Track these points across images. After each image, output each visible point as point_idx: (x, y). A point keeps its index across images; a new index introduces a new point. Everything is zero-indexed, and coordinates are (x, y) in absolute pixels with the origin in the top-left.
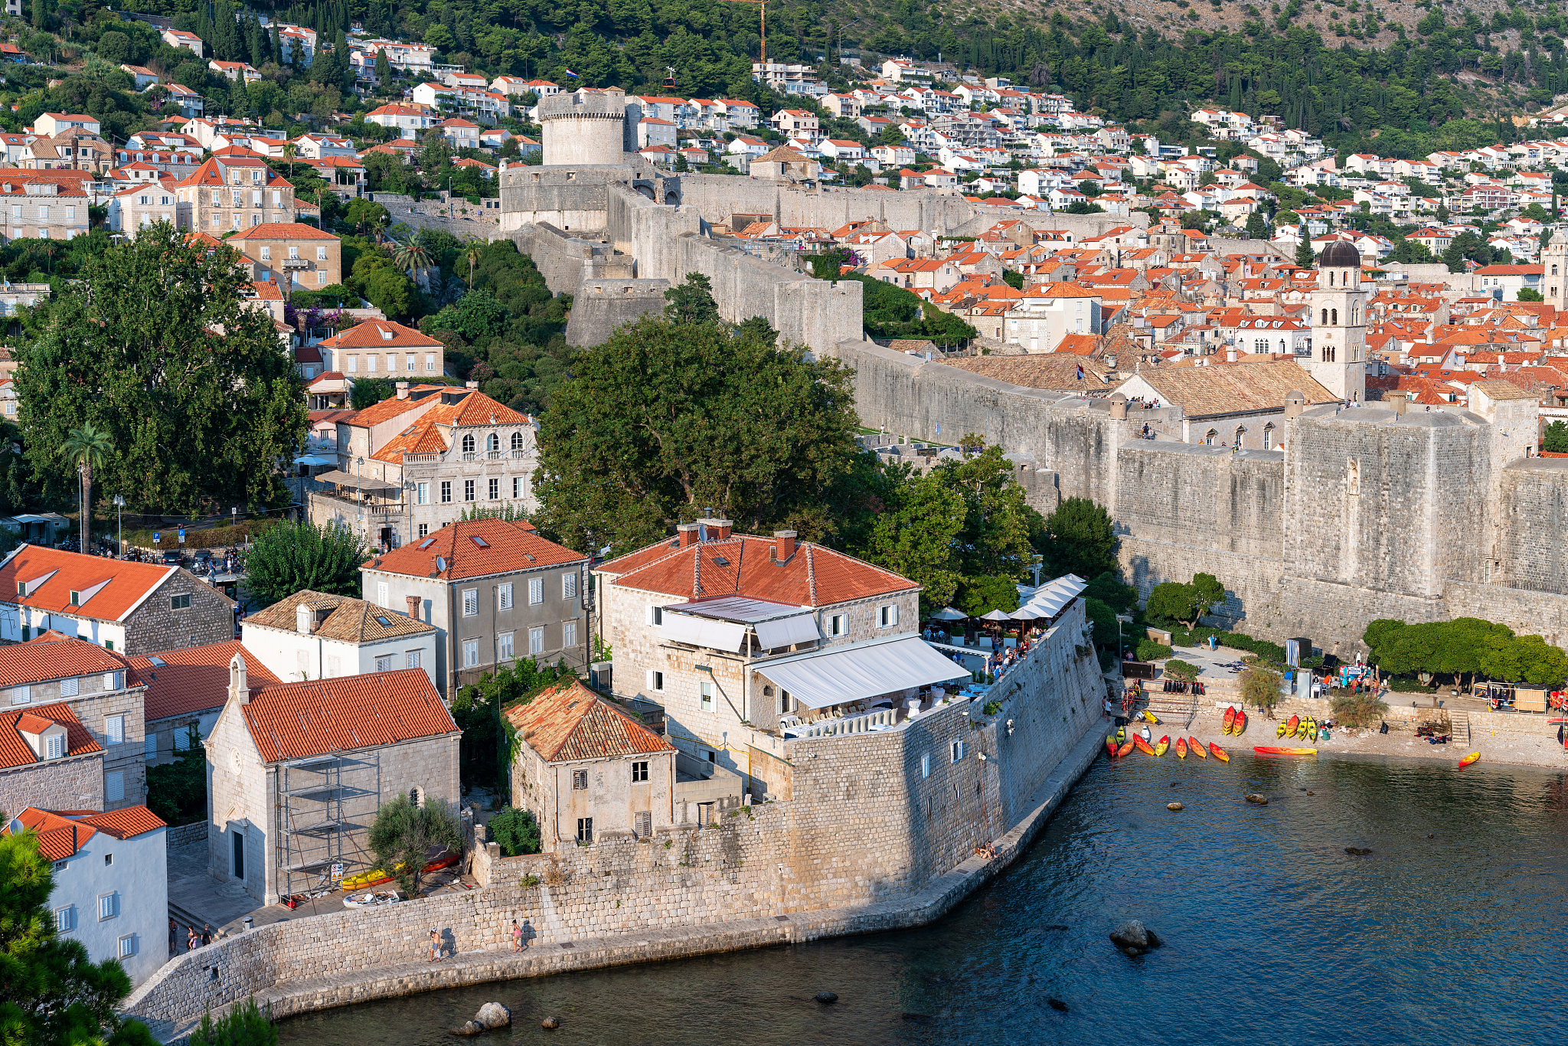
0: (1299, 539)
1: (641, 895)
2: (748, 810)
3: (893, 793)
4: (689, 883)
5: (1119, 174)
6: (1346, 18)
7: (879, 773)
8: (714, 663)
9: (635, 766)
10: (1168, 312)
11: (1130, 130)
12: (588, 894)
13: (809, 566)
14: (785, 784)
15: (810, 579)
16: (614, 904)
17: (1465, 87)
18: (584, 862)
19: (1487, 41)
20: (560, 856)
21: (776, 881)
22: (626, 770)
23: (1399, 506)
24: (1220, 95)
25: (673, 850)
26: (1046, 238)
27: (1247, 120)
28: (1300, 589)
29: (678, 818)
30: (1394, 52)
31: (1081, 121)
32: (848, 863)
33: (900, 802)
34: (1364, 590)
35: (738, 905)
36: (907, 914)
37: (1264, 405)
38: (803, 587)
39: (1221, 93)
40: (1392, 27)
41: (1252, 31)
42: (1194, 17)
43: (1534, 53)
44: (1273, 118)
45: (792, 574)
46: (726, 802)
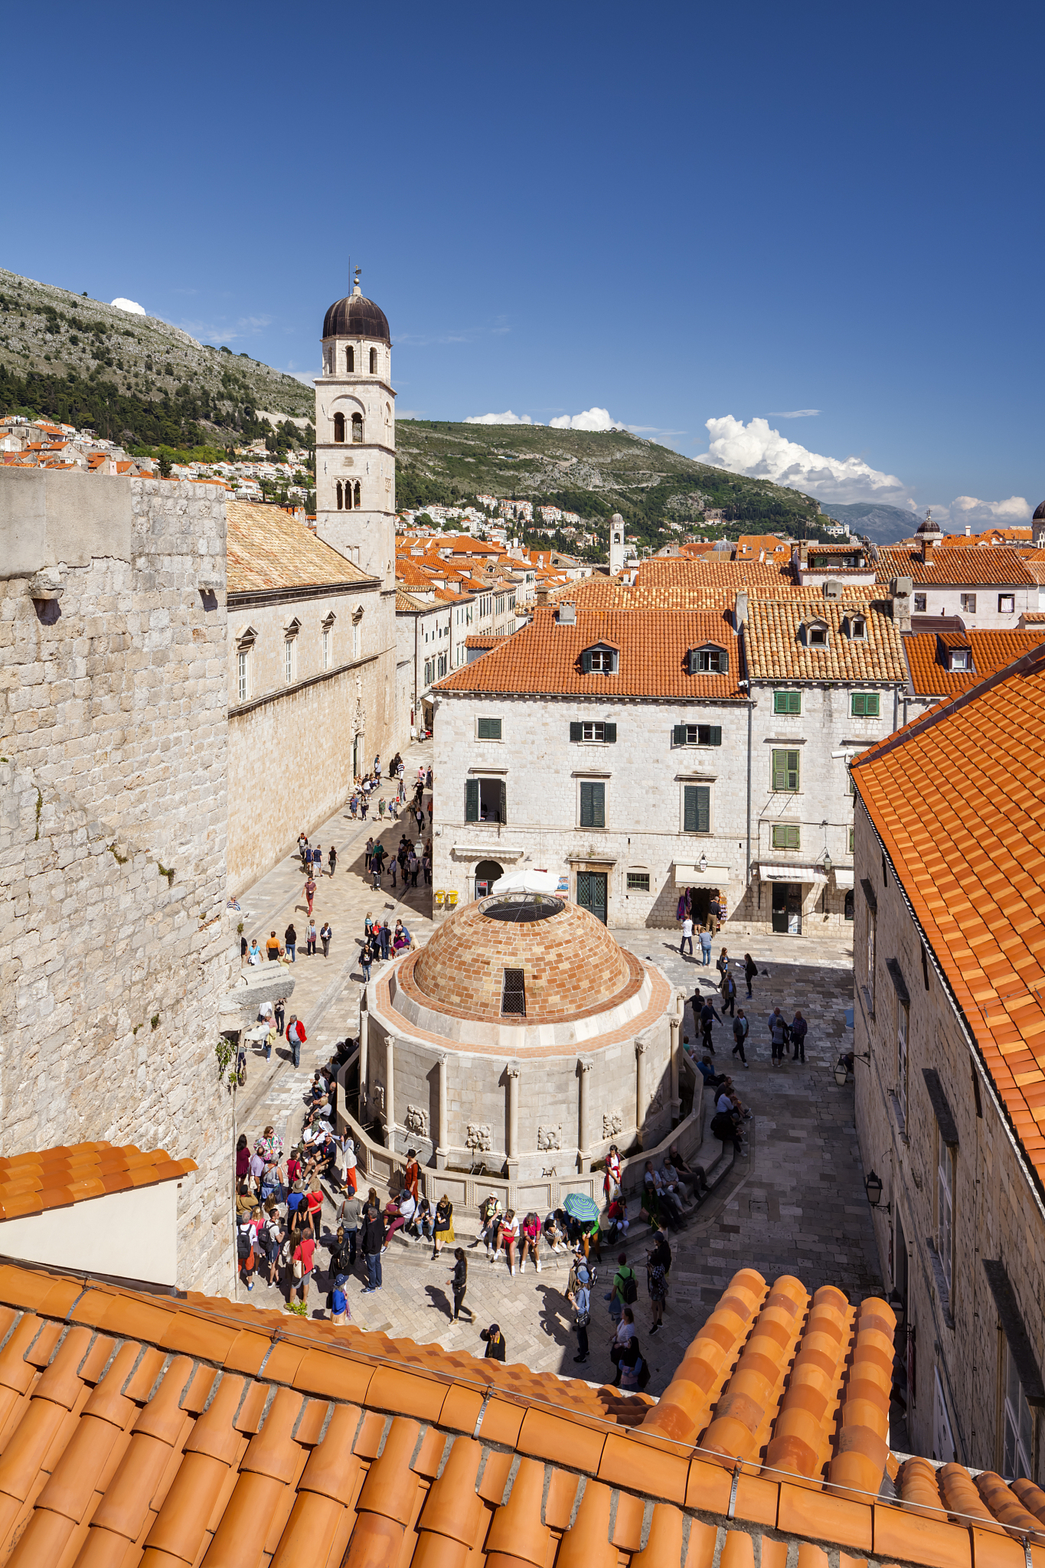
6: (132, 380)
17: (205, 428)
19: (215, 405)
30: (163, 403)
42: (32, 364)
43: (240, 415)
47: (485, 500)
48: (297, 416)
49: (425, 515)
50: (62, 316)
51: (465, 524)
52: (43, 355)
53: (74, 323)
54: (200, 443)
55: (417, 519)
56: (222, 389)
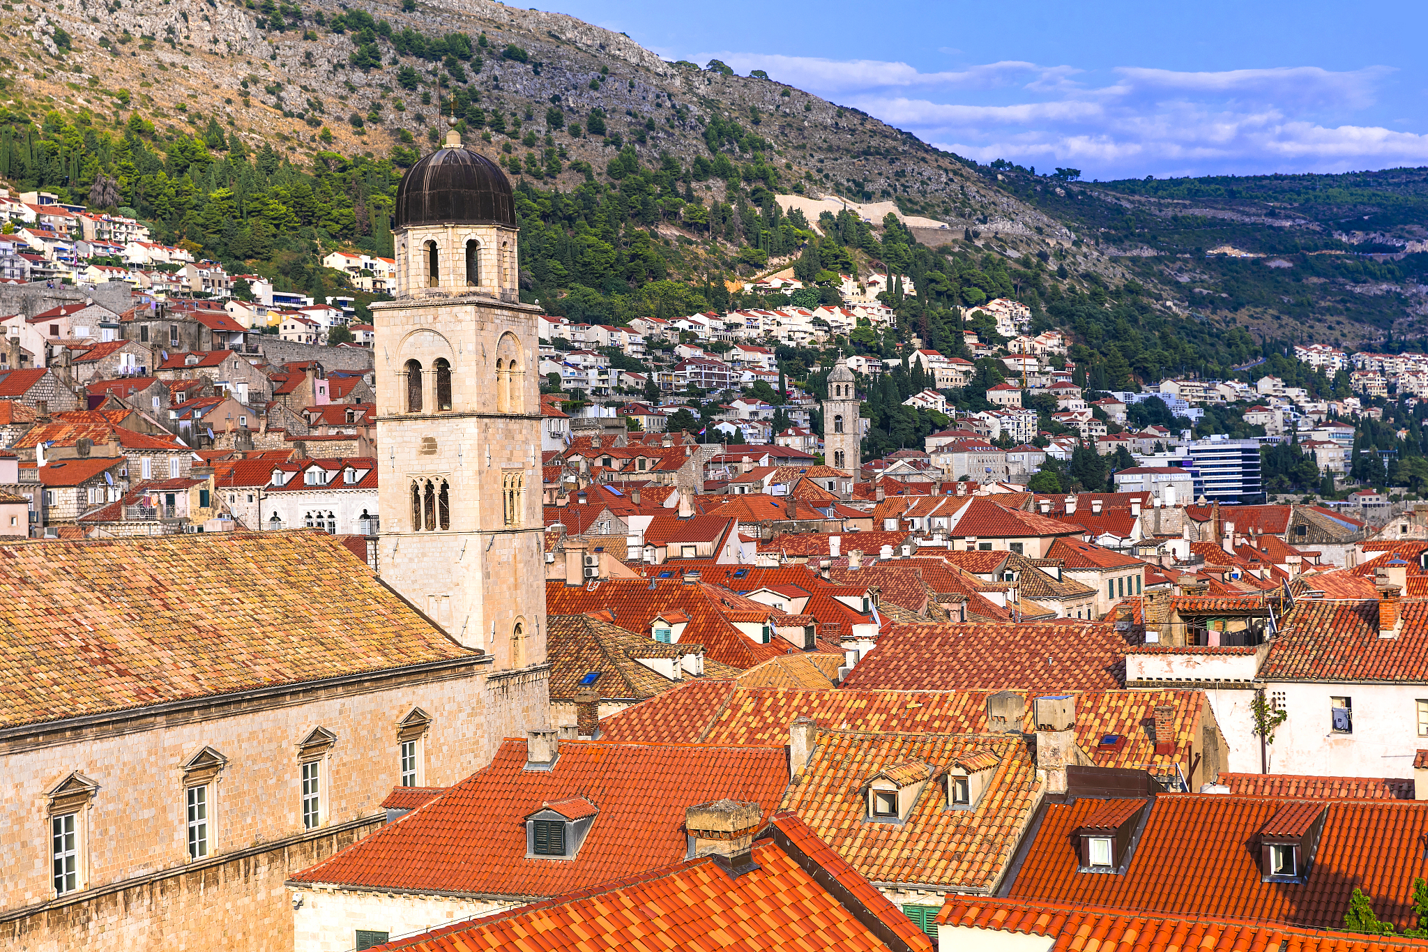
6: (521, 153)
11: (232, 270)
17: (667, 243)
19: (689, 190)
24: (362, 236)
30: (581, 195)
31: (161, 254)
39: (363, 234)
40: (576, 167)
41: (404, 161)
42: (327, 138)
43: (743, 207)
47: (1314, 357)
48: (868, 197)
49: (1154, 402)
50: (384, 30)
51: (1254, 418)
52: (347, 117)
53: (409, 44)
54: (655, 275)
55: (1132, 412)
56: (706, 155)
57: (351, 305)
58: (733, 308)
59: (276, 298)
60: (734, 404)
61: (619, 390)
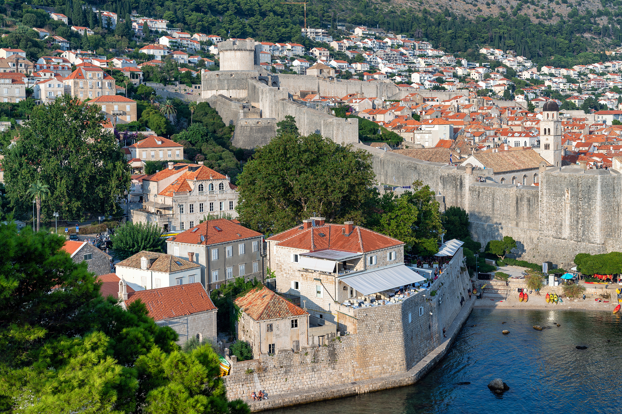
0: (545, 221)
1: (296, 376)
2: (339, 338)
3: (398, 329)
4: (315, 370)
5: (452, 74)
6: (540, 11)
7: (392, 321)
8: (322, 277)
9: (292, 321)
10: (480, 130)
11: (456, 56)
12: (274, 376)
13: (359, 236)
14: (354, 327)
15: (360, 241)
16: (284, 380)
17: (587, 39)
18: (272, 363)
19: (595, 21)
20: (262, 360)
21: (351, 367)
22: (288, 323)
23: (586, 207)
24: (491, 42)
25: (309, 356)
26: (428, 100)
27: (502, 52)
28: (546, 242)
29: (310, 343)
30: (559, 25)
31: (436, 53)
32: (380, 359)
33: (400, 333)
34: (572, 241)
35: (335, 378)
36: (405, 380)
37: (522, 167)
38: (358, 245)
39: (491, 41)
40: (558, 15)
41: (503, 16)
42: (480, 10)
43: (613, 26)
44: (512, 51)
45: (352, 240)
46: (330, 335)
57: (489, 65)
58: (609, 61)
59: (468, 64)
60: (606, 94)
61: (569, 90)
